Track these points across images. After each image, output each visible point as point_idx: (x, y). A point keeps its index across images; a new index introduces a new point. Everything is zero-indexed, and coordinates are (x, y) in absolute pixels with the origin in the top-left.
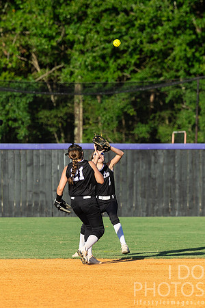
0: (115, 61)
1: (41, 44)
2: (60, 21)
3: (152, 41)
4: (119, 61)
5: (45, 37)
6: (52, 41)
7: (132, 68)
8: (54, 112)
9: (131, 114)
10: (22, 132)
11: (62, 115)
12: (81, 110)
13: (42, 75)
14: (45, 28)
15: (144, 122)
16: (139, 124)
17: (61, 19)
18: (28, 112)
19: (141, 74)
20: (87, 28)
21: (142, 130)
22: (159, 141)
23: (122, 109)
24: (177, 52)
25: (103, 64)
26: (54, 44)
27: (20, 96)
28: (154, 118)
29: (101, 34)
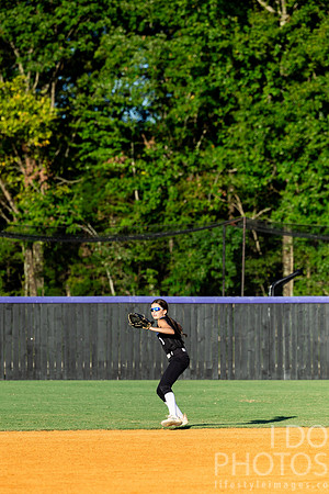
2: (272, 158)
17: (273, 156)
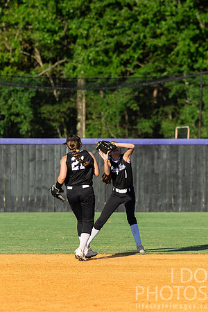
0: (118, 56)
1: (44, 39)
3: (155, 36)
4: (122, 56)
5: (48, 31)
6: (55, 35)
7: (135, 63)
8: (57, 107)
9: (134, 109)
10: (25, 127)
11: (64, 110)
12: (84, 105)
13: (45, 69)
14: (47, 22)
15: (147, 117)
16: (142, 119)
18: (31, 107)
19: (144, 69)
20: (90, 23)
21: (145, 125)
22: (162, 137)
23: (125, 104)
24: (181, 47)
25: (106, 59)
26: (57, 38)
27: (23, 91)
28: (157, 113)
29: (104, 29)
